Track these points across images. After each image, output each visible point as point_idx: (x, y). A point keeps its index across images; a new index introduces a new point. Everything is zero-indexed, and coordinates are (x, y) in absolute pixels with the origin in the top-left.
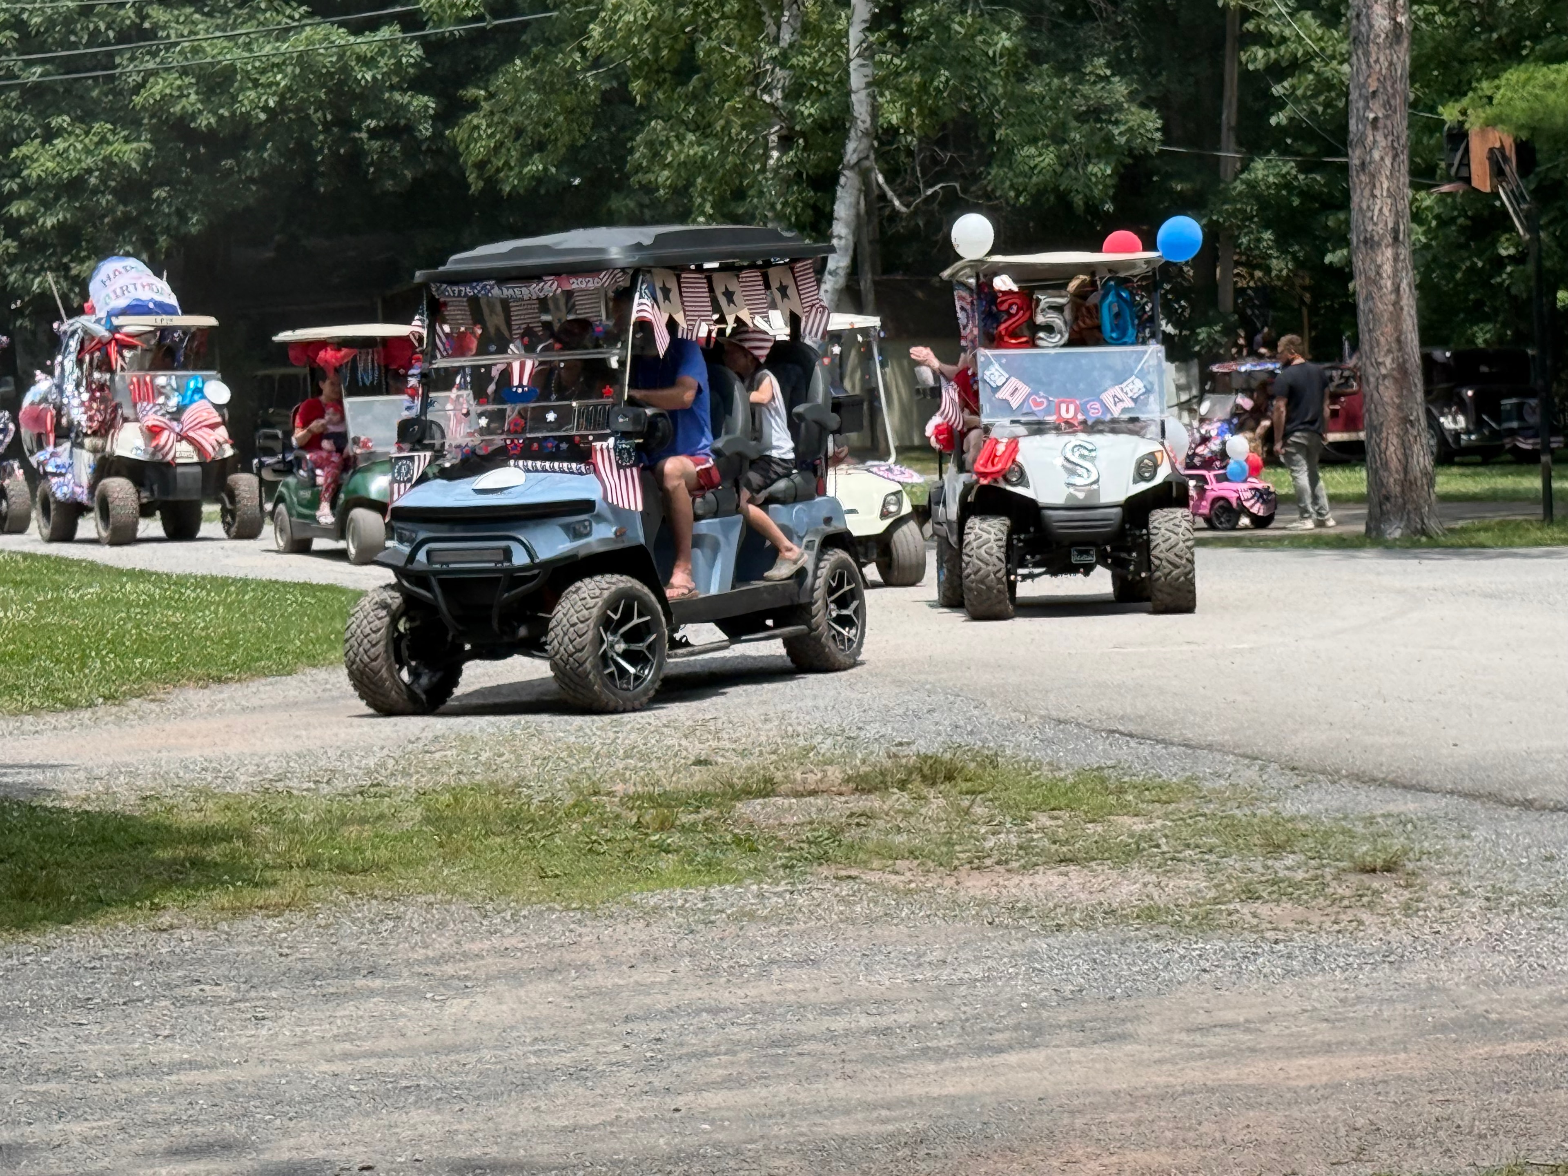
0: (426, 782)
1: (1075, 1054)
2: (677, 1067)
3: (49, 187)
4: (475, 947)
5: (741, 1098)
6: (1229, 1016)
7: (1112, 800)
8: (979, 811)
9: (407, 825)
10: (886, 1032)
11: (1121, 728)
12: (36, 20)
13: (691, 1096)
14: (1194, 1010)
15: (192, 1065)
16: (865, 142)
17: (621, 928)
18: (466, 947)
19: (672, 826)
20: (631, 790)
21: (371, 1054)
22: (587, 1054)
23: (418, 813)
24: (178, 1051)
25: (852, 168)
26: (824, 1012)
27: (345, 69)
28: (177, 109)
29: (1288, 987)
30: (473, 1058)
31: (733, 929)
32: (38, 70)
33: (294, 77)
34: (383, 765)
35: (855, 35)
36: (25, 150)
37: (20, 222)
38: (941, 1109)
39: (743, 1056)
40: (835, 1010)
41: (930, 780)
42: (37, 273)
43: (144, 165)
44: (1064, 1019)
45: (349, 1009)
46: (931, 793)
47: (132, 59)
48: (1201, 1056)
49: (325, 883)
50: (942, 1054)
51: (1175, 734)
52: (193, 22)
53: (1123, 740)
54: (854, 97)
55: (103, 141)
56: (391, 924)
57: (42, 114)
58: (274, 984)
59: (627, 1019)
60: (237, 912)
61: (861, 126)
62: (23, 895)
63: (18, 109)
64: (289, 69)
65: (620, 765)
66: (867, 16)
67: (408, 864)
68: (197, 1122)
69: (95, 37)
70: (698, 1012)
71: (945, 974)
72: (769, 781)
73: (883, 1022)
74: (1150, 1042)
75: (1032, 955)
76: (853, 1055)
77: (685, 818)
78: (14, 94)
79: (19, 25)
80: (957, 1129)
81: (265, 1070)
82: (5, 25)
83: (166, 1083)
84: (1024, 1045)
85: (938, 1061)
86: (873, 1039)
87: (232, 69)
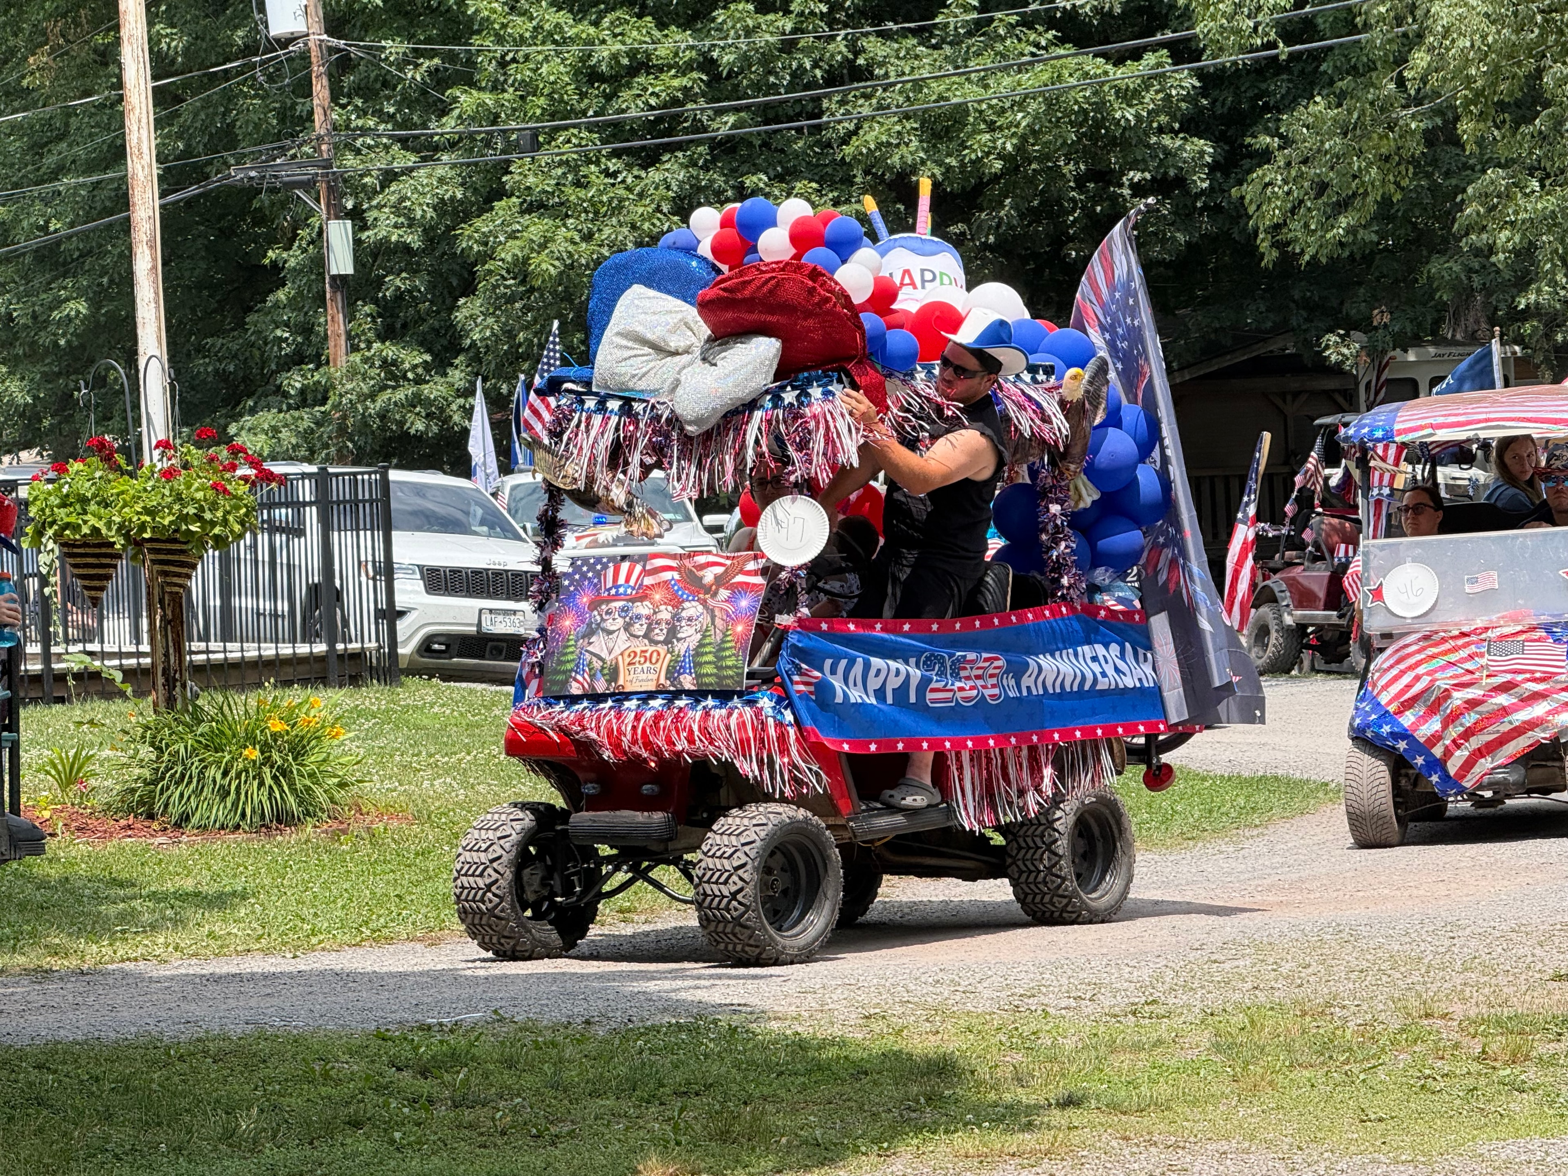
0: (1215, 999)
9: (1190, 1055)
12: (728, 58)
19: (1527, 1058)
20: (1472, 1013)
23: (1205, 1038)
27: (1102, 107)
28: (895, 160)
32: (731, 119)
34: (1160, 978)
47: (842, 103)
49: (1092, 1126)
52: (917, 57)
57: (734, 172)
60: (985, 1160)
62: (724, 1136)
63: (706, 168)
65: (1458, 980)
67: (1195, 1102)
69: (798, 77)
77: (1544, 1049)
78: (700, 149)
79: (708, 64)
82: (691, 66)
87: (963, 109)
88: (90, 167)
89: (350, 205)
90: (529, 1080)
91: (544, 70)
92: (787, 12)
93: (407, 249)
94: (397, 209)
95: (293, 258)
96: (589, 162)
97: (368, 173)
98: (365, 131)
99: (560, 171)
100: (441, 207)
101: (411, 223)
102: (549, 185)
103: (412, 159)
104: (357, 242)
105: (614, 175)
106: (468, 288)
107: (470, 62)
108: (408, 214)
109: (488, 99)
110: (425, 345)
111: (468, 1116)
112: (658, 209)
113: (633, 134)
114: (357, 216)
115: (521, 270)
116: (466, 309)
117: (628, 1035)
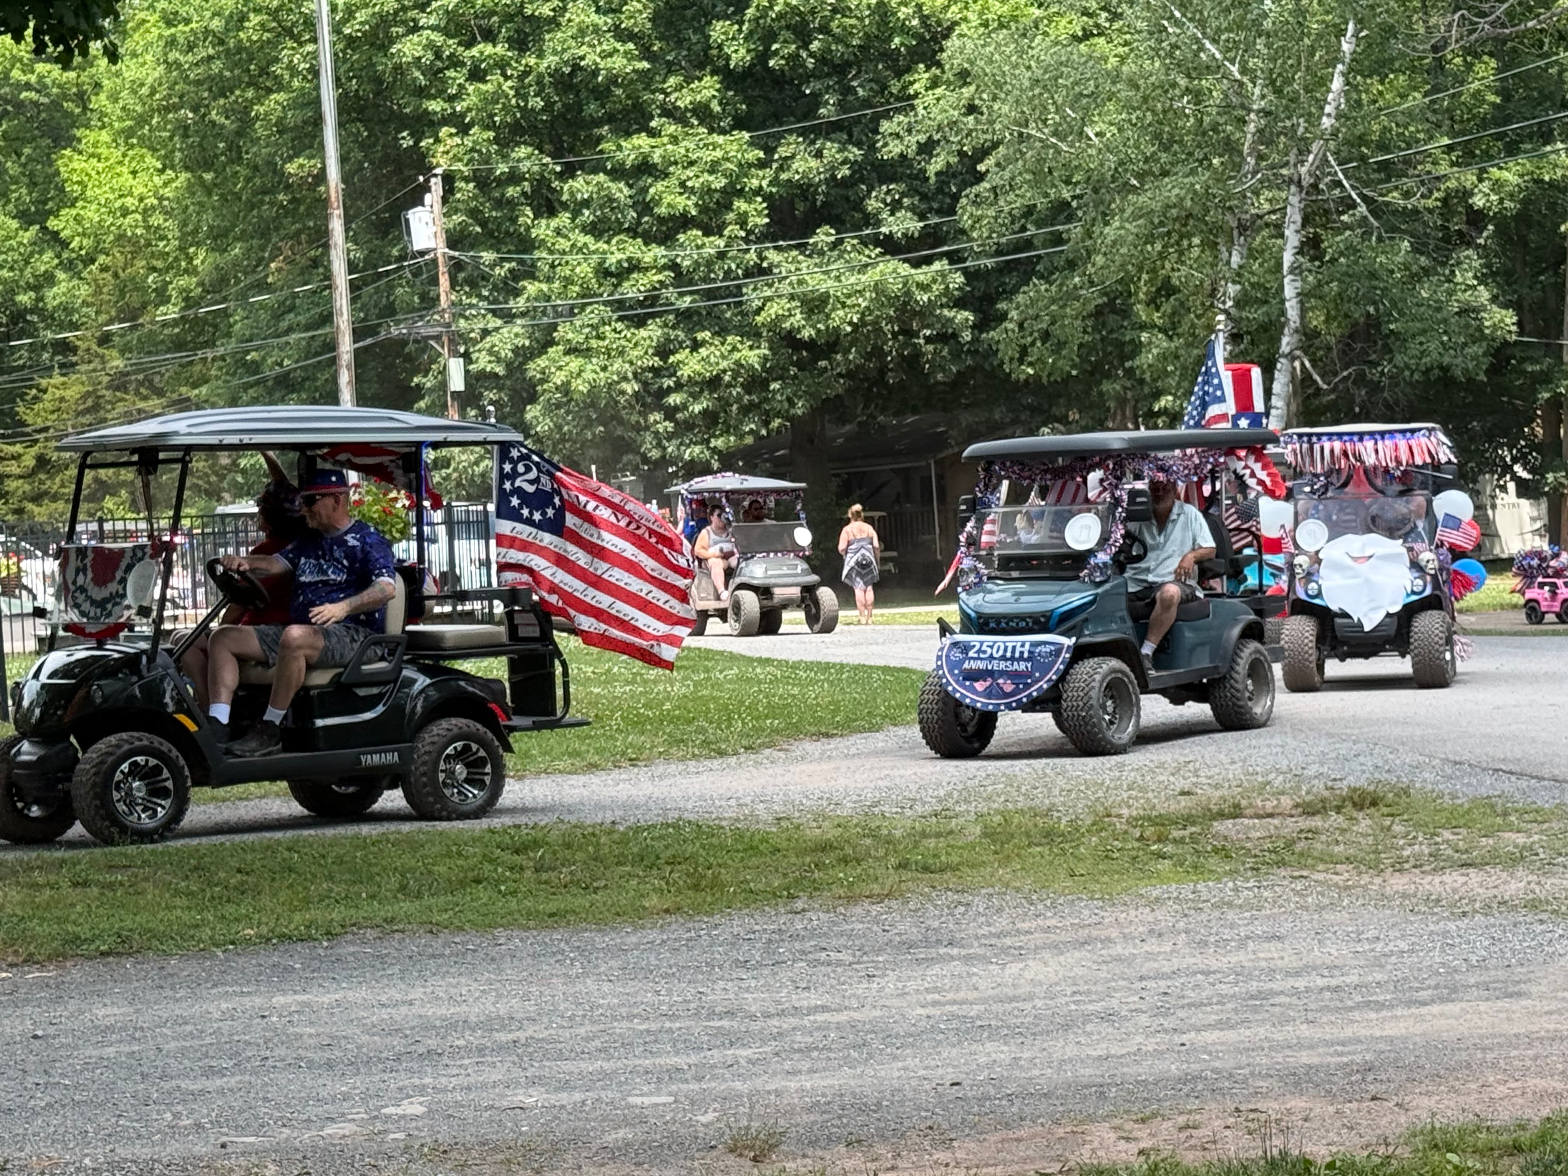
0: (983, 808)
1: (1483, 1006)
2: (1181, 1014)
3: (696, 383)
4: (1025, 926)
5: (1230, 1036)
7: (1499, 820)
8: (1397, 828)
9: (971, 839)
10: (1337, 989)
11: (1504, 768)
12: (687, 263)
13: (1193, 1035)
15: (824, 1009)
16: (1296, 337)
17: (1133, 913)
18: (1019, 925)
19: (1168, 839)
20: (1134, 813)
21: (954, 1002)
22: (1115, 1003)
23: (978, 830)
24: (813, 999)
25: (1285, 356)
26: (1288, 974)
27: (908, 293)
28: (786, 325)
30: (1028, 1006)
31: (1217, 914)
32: (688, 299)
33: (872, 300)
35: (1288, 258)
36: (679, 357)
37: (676, 409)
38: (1382, 1046)
39: (1230, 1006)
40: (1297, 974)
41: (1359, 806)
42: (688, 446)
43: (763, 366)
44: (1472, 981)
45: (936, 969)
46: (1360, 815)
47: (755, 289)
49: (913, 880)
50: (1380, 1006)
51: (1546, 772)
52: (798, 262)
53: (1505, 777)
54: (1287, 304)
55: (734, 349)
56: (962, 909)
57: (690, 331)
58: (879, 951)
59: (1142, 978)
60: (851, 899)
61: (1292, 325)
62: (696, 887)
63: (674, 328)
64: (868, 294)
65: (1125, 795)
66: (1297, 244)
67: (972, 867)
68: (830, 1050)
69: (728, 273)
70: (1195, 973)
71: (1379, 946)
72: (1237, 806)
73: (1334, 982)
74: (1541, 998)
75: (1446, 933)
76: (1313, 1007)
77: (1176, 834)
78: (671, 317)
79: (674, 266)
80: (1396, 1060)
81: (877, 1013)
82: (664, 267)
83: (806, 1022)
84: (1443, 1000)
85: (1377, 1011)
86: (1327, 995)
87: (827, 295)
88: (308, 328)
89: (462, 350)
90: (579, 856)
91: (578, 270)
92: (721, 236)
93: (496, 375)
94: (490, 352)
95: (429, 382)
96: (604, 324)
97: (473, 330)
98: (471, 306)
99: (587, 330)
100: (516, 350)
101: (499, 360)
102: (581, 338)
103: (499, 322)
104: (467, 372)
105: (620, 332)
106: (533, 399)
107: (533, 265)
108: (497, 355)
109: (544, 287)
111: (544, 876)
112: (646, 353)
113: (631, 308)
114: (467, 357)
115: (565, 389)
116: (532, 412)
117: (637, 830)
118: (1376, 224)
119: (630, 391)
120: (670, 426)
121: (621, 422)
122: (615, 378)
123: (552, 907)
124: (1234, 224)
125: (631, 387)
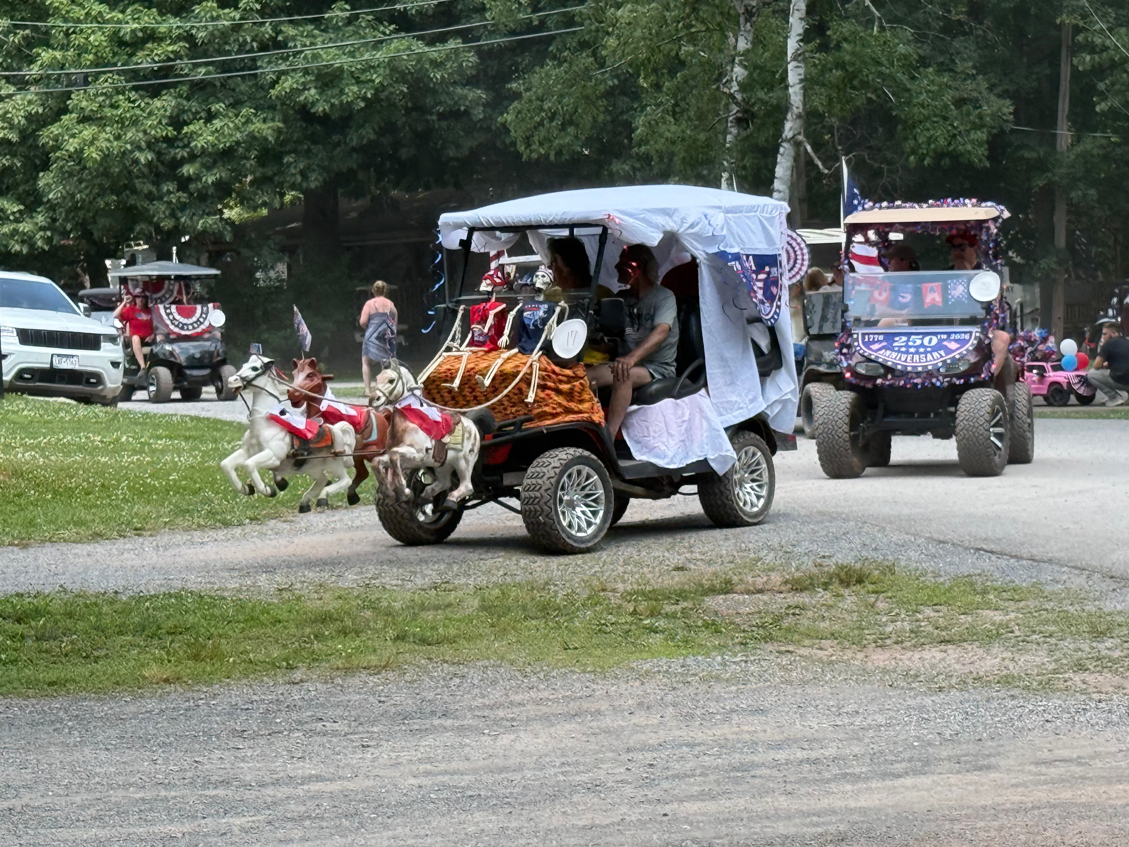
0: (482, 581)
1: (953, 779)
2: (665, 785)
3: (210, 154)
4: (518, 698)
5: (711, 807)
6: (1065, 753)
7: (978, 598)
8: (881, 605)
9: (468, 611)
10: (816, 762)
11: (985, 547)
12: (202, 34)
13: (675, 805)
14: (1040, 749)
15: (318, 778)
16: (799, 122)
17: (623, 686)
18: (512, 698)
19: (660, 614)
20: (629, 588)
21: (446, 772)
22: (601, 774)
23: (476, 603)
24: (308, 768)
25: (788, 141)
26: (770, 747)
27: (422, 71)
28: (302, 98)
29: (1109, 733)
30: (517, 777)
31: (704, 687)
32: (203, 70)
33: (385, 76)
35: (792, 45)
36: (192, 127)
37: (189, 179)
38: (856, 817)
39: (712, 778)
40: (778, 746)
41: (845, 583)
42: (201, 217)
43: (277, 139)
44: (945, 754)
45: (429, 741)
46: (846, 592)
47: (269, 62)
48: (1046, 783)
49: (411, 652)
50: (857, 778)
51: (1024, 552)
52: (314, 37)
53: (986, 556)
54: (791, 90)
55: (248, 121)
56: (457, 681)
57: (205, 102)
58: (374, 722)
59: (629, 750)
60: (349, 670)
61: (796, 111)
62: (196, 657)
63: (188, 99)
64: (381, 71)
65: (621, 569)
66: (801, 31)
67: (469, 640)
68: (322, 818)
69: (243, 46)
70: (680, 746)
71: (858, 720)
72: (728, 582)
73: (813, 755)
74: (1009, 771)
75: (922, 708)
76: (792, 778)
77: (669, 608)
78: (185, 88)
79: (189, 38)
80: (868, 831)
81: (370, 783)
82: (179, 38)
83: (300, 791)
84: (916, 772)
85: (854, 783)
86: (807, 767)
87: (341, 69)
90: (81, 625)
91: (92, 38)
92: (236, 8)
93: (9, 142)
96: (118, 93)
99: (101, 99)
100: (30, 117)
101: (12, 127)
102: (95, 107)
103: (12, 89)
105: (134, 102)
106: (45, 166)
107: (47, 33)
108: (10, 122)
109: (58, 54)
110: (20, 200)
111: (45, 645)
112: (160, 122)
113: (145, 78)
115: (78, 156)
116: (44, 180)
117: (140, 599)
118: (877, 14)
119: (143, 160)
120: (183, 196)
121: (134, 191)
122: (129, 147)
123: (52, 675)
124: (741, 11)
125: (144, 157)
